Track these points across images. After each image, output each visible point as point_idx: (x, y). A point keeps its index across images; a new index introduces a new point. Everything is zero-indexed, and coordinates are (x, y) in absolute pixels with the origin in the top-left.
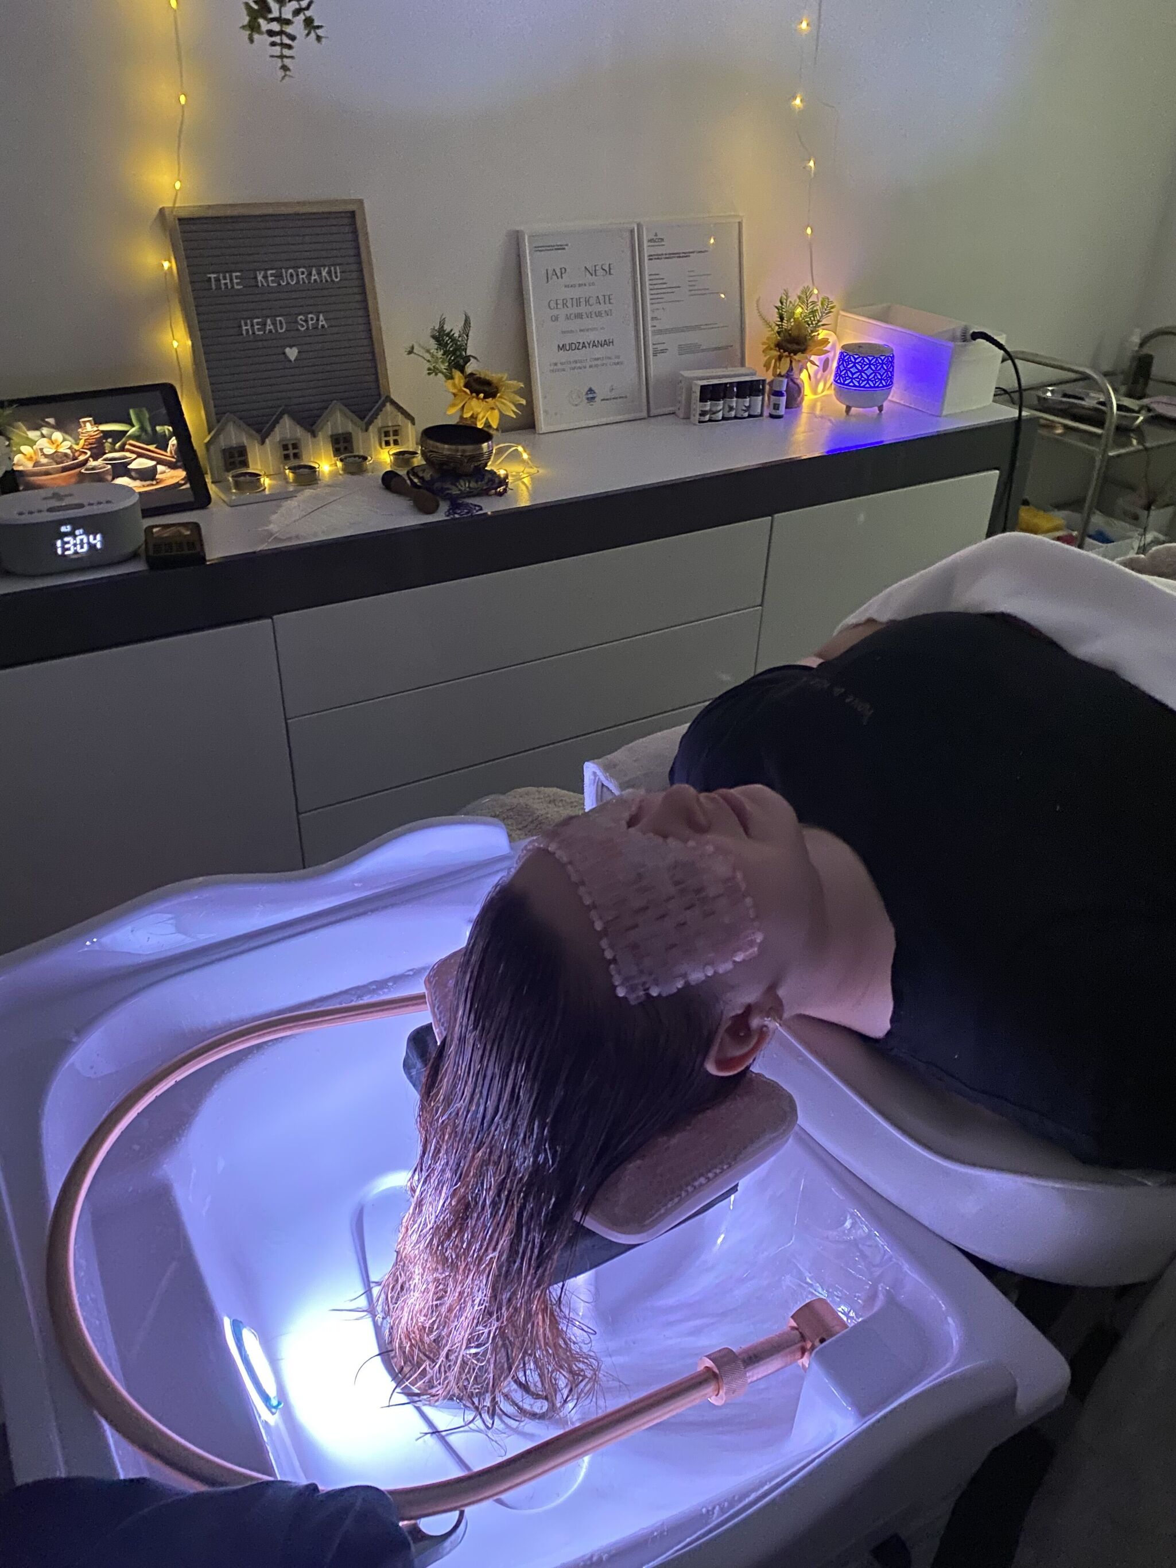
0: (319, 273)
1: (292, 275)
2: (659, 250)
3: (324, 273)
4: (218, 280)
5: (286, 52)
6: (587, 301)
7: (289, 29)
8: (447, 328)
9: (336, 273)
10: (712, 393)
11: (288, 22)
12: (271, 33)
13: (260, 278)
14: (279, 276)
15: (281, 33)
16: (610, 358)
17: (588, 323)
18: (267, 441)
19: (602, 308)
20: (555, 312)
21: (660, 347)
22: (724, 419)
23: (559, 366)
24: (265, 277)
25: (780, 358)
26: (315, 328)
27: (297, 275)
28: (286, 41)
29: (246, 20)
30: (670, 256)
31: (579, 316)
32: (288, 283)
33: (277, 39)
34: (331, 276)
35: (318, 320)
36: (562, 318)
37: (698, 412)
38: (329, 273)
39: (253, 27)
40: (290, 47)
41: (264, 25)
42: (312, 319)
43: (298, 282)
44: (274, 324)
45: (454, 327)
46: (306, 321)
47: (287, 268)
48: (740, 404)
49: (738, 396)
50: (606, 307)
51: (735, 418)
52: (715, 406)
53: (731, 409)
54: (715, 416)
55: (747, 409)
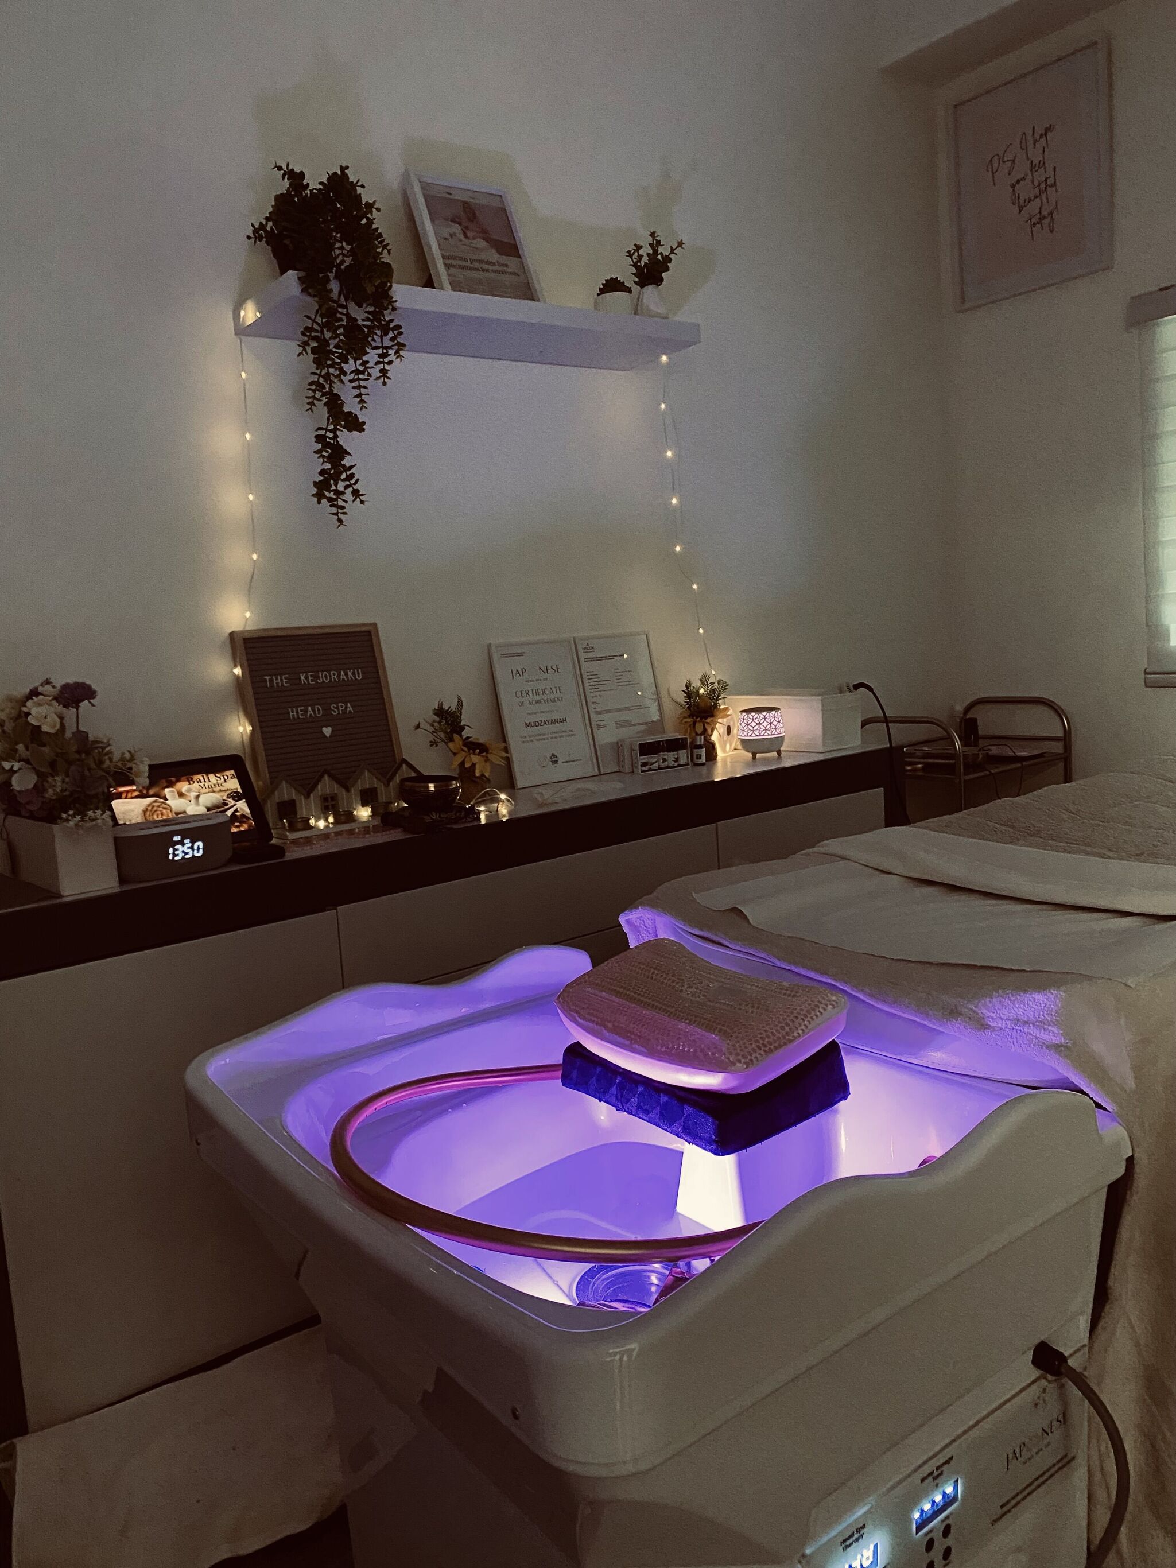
0: (346, 674)
1: (326, 676)
2: (591, 655)
3: (350, 674)
4: (271, 681)
5: (340, 509)
6: (544, 692)
7: (341, 496)
8: (446, 707)
9: (358, 673)
10: (648, 749)
11: (341, 492)
12: (330, 499)
13: (303, 678)
14: (317, 677)
15: (338, 498)
16: (566, 732)
17: (544, 707)
18: (312, 795)
19: (555, 696)
20: (522, 700)
21: (602, 723)
22: (660, 768)
23: (528, 738)
24: (306, 678)
25: (694, 723)
26: (344, 712)
27: (330, 676)
28: (341, 503)
29: (314, 490)
30: (601, 659)
31: (539, 702)
32: (323, 682)
33: (334, 502)
34: (355, 677)
35: (346, 707)
36: (526, 703)
37: (640, 764)
38: (354, 674)
39: (319, 497)
40: (343, 507)
41: (327, 494)
42: (342, 706)
43: (330, 681)
44: (314, 711)
45: (450, 704)
46: (338, 708)
47: (322, 671)
48: (671, 756)
49: (669, 751)
50: (559, 695)
51: (668, 767)
52: (652, 758)
53: (665, 760)
54: (652, 767)
55: (677, 760)
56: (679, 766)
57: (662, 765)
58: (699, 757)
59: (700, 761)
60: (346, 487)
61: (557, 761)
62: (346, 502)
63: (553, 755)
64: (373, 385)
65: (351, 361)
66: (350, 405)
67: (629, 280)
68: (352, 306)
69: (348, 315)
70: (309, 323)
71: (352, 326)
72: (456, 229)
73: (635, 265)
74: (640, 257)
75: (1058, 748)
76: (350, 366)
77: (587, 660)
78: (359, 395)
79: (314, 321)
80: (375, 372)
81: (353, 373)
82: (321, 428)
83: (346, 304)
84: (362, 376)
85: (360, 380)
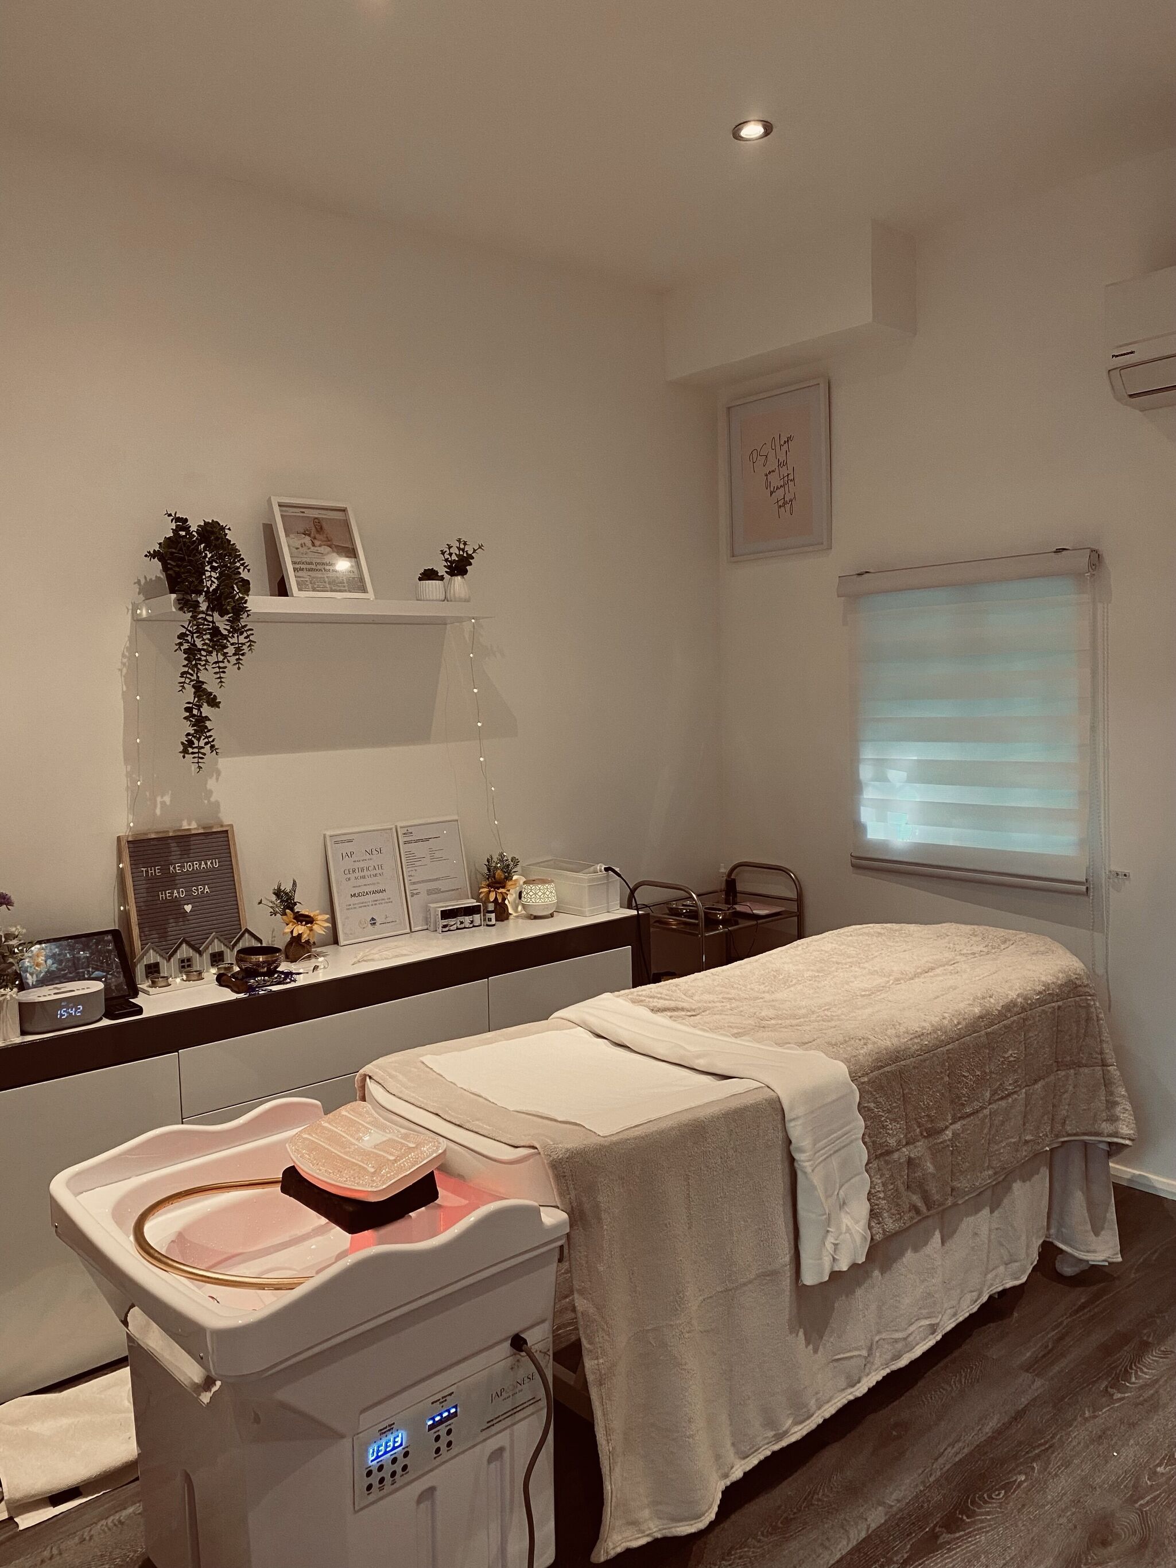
0: (206, 864)
1: (190, 865)
2: (409, 839)
3: (209, 863)
4: (147, 872)
5: (200, 760)
6: (368, 869)
7: (202, 751)
8: (282, 888)
9: (216, 863)
10: (446, 914)
11: (203, 748)
12: (193, 753)
13: (171, 868)
14: (182, 867)
15: (198, 752)
16: (383, 900)
17: (368, 881)
18: (172, 960)
19: (377, 872)
20: (349, 876)
21: (415, 892)
22: (458, 929)
23: (352, 906)
24: (174, 868)
25: (489, 892)
26: (202, 892)
27: (193, 865)
28: (201, 755)
29: (181, 748)
30: (417, 841)
31: (364, 877)
32: (187, 870)
33: (196, 755)
34: (213, 866)
35: (204, 889)
36: (353, 879)
37: (441, 926)
38: (212, 863)
39: (185, 751)
40: (202, 758)
41: (190, 750)
42: (201, 889)
43: (193, 869)
44: (178, 893)
45: (287, 887)
46: (197, 890)
47: (187, 862)
48: (467, 919)
49: (465, 915)
50: (380, 871)
51: (465, 928)
52: (452, 921)
53: (462, 923)
54: (452, 928)
55: (472, 922)
56: (474, 926)
57: (459, 927)
58: (490, 920)
59: (490, 923)
60: (206, 744)
61: (374, 923)
62: (204, 754)
63: (373, 919)
64: (231, 668)
65: (215, 653)
66: (211, 686)
67: (442, 571)
72: (307, 540)
73: (446, 560)
74: (451, 554)
75: (794, 908)
76: (212, 659)
77: (405, 843)
78: (220, 678)
80: (233, 660)
81: (216, 663)
82: (189, 703)
83: (212, 616)
84: (221, 665)
85: (219, 667)
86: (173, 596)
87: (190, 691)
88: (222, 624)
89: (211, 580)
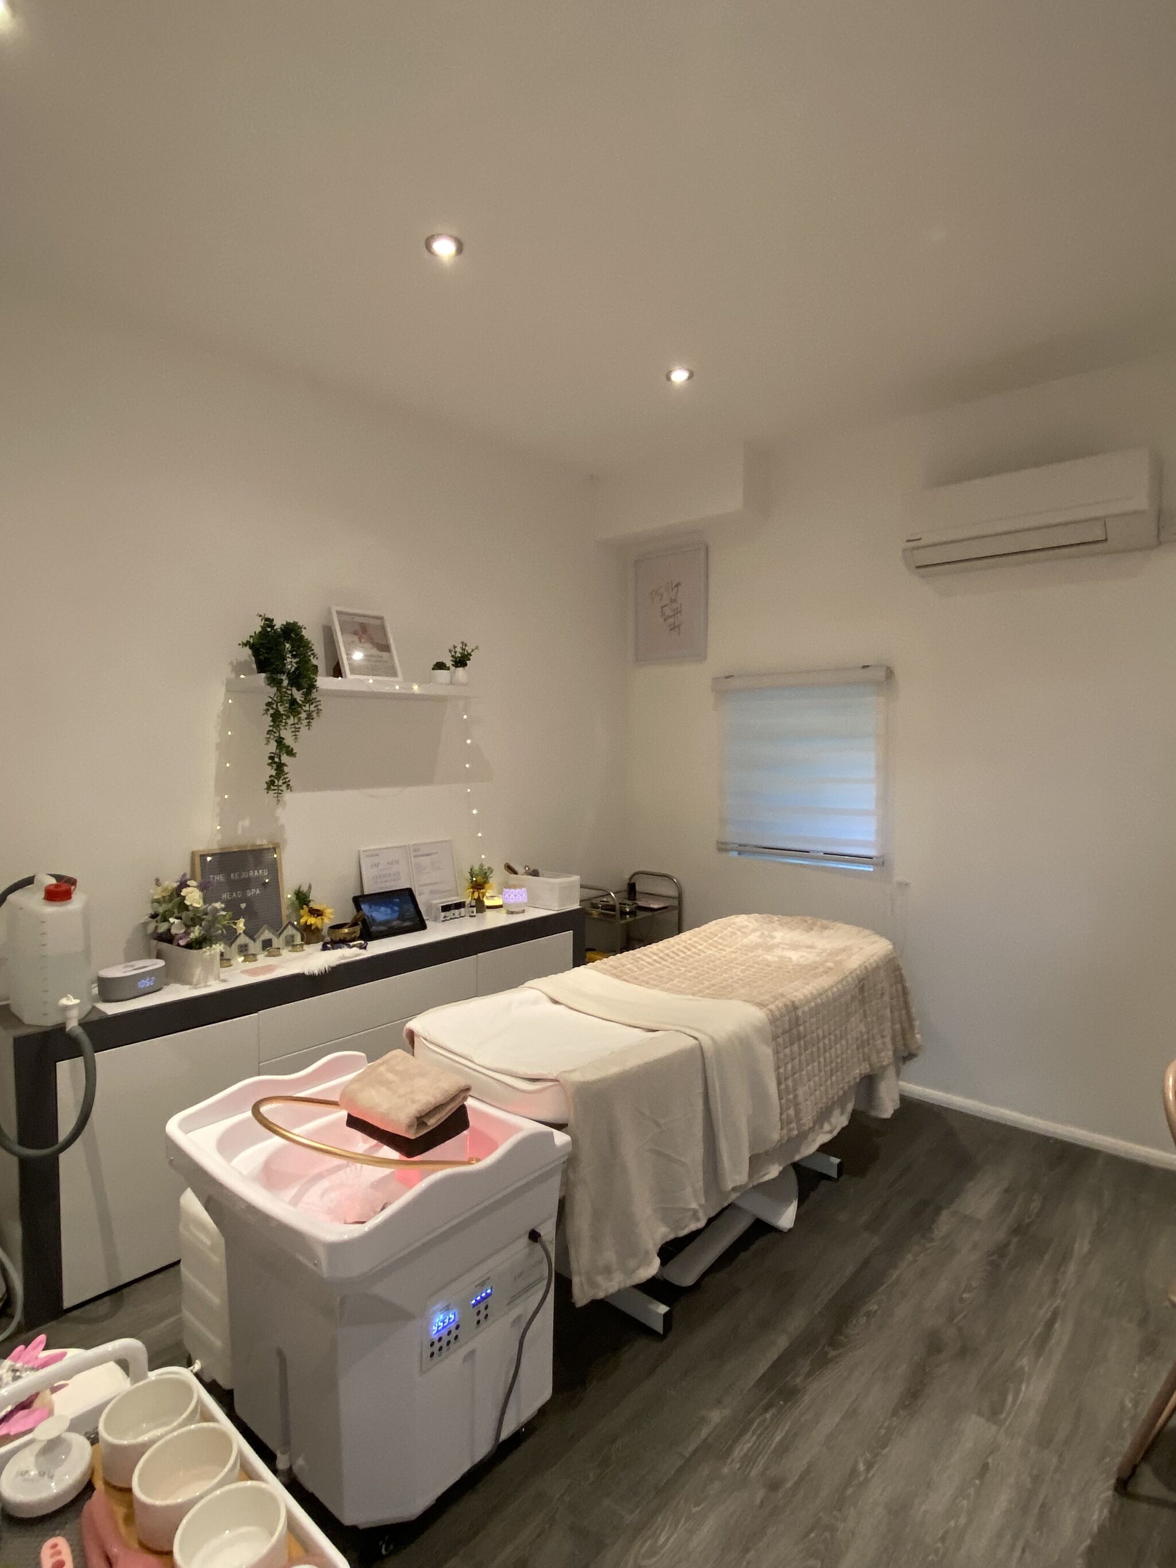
2: (418, 853)
5: (279, 795)
6: (389, 875)
7: (280, 788)
9: (267, 873)
10: (446, 908)
11: (281, 786)
12: (274, 790)
15: (278, 789)
17: (389, 884)
20: (374, 880)
21: (420, 891)
22: (451, 919)
25: (473, 892)
28: (280, 792)
29: (266, 786)
30: (423, 856)
31: (384, 881)
33: (276, 791)
36: (377, 882)
39: (268, 789)
40: (281, 794)
41: (272, 787)
45: (305, 888)
48: (457, 912)
49: (456, 909)
50: (396, 877)
51: (456, 918)
52: (447, 914)
53: (454, 914)
54: (447, 919)
55: (460, 914)
57: (452, 917)
58: (473, 912)
59: (472, 914)
60: (284, 783)
62: (282, 791)
64: (304, 730)
65: (292, 717)
66: (289, 741)
67: (449, 663)
68: (294, 690)
69: (291, 695)
70: (270, 700)
71: (293, 702)
72: (356, 638)
73: (453, 656)
74: (455, 652)
75: (676, 903)
76: (291, 721)
77: (415, 856)
78: (296, 735)
79: (273, 699)
80: (305, 722)
81: (292, 724)
82: (271, 753)
83: (291, 690)
84: (297, 726)
85: (295, 728)
86: (263, 675)
87: (273, 745)
88: (298, 695)
89: (291, 663)
